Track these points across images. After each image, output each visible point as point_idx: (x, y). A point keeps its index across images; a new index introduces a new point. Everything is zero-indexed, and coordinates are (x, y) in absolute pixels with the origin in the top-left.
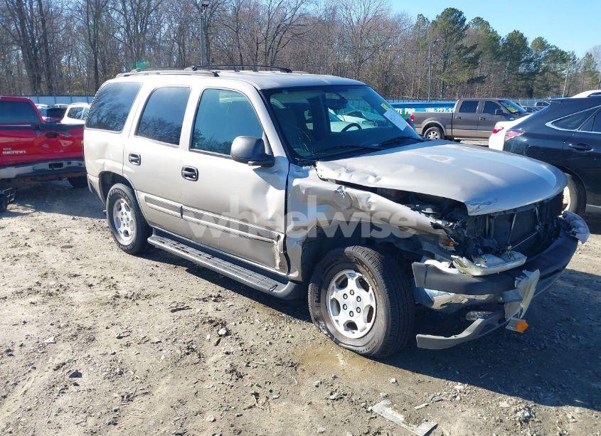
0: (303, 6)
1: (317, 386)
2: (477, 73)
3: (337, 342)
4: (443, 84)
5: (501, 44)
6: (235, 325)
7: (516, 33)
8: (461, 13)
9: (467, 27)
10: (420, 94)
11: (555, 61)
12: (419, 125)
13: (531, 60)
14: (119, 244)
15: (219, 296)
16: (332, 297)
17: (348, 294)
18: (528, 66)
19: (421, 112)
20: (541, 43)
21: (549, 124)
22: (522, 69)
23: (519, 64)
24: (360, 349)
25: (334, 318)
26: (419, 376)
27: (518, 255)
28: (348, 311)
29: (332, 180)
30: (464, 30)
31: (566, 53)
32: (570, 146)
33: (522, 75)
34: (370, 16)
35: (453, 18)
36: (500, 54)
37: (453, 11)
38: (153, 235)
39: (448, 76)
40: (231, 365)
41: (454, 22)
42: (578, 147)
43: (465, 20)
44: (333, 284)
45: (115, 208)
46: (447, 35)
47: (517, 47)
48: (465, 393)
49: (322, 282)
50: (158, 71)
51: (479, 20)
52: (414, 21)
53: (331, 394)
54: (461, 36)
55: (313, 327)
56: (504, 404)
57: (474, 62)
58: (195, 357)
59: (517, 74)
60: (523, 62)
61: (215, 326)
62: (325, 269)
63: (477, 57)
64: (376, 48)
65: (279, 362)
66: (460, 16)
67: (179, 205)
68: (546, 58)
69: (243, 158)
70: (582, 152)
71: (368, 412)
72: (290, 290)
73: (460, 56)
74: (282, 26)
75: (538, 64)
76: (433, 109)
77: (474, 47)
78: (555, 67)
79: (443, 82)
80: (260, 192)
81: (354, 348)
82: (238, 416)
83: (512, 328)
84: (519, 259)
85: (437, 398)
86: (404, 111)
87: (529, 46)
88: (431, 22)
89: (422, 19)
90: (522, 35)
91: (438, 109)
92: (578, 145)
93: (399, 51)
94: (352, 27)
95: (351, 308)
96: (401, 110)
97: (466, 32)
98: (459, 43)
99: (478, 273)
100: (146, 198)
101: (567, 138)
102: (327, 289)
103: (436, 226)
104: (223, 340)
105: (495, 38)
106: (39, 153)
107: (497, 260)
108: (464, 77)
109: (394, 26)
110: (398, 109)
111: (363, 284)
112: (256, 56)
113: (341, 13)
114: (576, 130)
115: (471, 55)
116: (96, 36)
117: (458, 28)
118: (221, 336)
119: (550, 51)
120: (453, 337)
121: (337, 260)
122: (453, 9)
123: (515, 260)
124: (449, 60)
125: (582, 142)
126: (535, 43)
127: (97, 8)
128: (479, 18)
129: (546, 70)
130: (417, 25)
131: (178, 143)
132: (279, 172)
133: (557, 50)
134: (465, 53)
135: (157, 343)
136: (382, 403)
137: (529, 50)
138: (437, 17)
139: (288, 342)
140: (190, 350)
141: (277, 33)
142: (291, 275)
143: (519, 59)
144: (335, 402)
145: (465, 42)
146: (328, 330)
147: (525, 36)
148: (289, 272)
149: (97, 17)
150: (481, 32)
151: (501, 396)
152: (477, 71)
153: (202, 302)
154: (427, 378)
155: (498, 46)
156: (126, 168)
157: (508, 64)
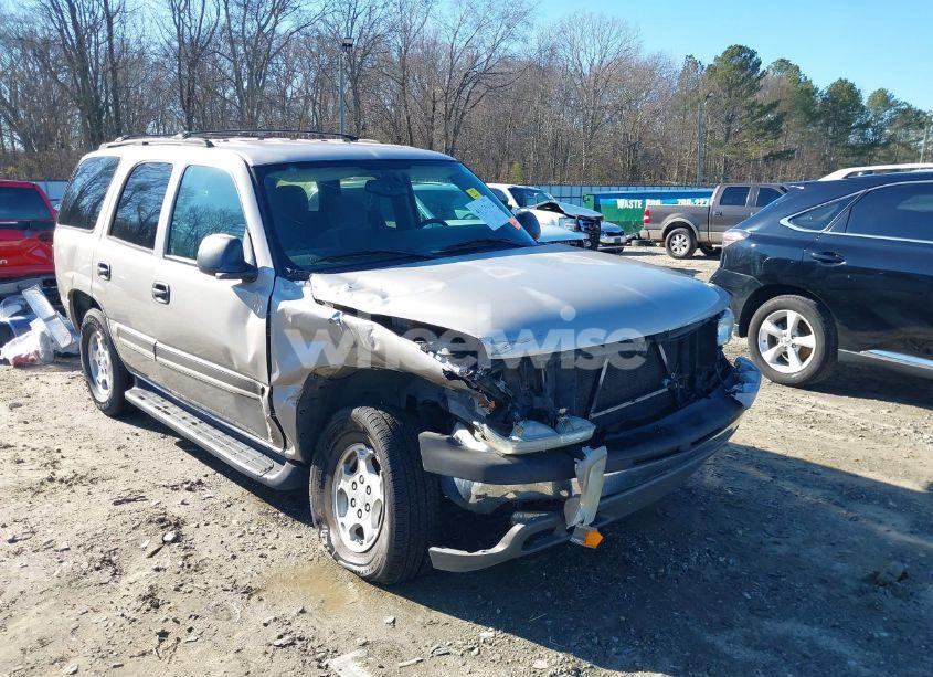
0: (503, 44)
1: (266, 625)
2: (782, 144)
3: (337, 558)
4: (726, 162)
5: (819, 100)
6: (198, 526)
7: (843, 82)
8: (753, 54)
9: (764, 74)
10: (687, 178)
11: (906, 126)
12: (656, 225)
13: (867, 125)
14: (96, 401)
15: (200, 482)
16: (340, 486)
17: (358, 482)
18: (863, 134)
19: (669, 204)
20: (883, 99)
21: (784, 222)
22: (853, 139)
23: (848, 132)
24: (362, 569)
25: (340, 520)
26: (436, 615)
27: (578, 422)
28: (356, 509)
29: (330, 303)
30: (759, 78)
31: (925, 113)
32: (812, 257)
33: (852, 147)
34: (609, 58)
35: (741, 61)
36: (818, 116)
37: (742, 49)
38: (134, 388)
39: (733, 150)
40: (152, 587)
41: (742, 67)
42: (824, 257)
43: (760, 63)
44: (341, 466)
45: (91, 346)
46: (730, 86)
47: (844, 106)
48: (491, 644)
49: (326, 464)
50: (145, 140)
51: (783, 64)
52: (679, 65)
53: (280, 637)
54: (753, 88)
55: (313, 533)
56: (540, 664)
57: (774, 128)
58: (106, 574)
59: (845, 147)
60: (854, 128)
61: (162, 528)
62: (330, 442)
63: (779, 119)
64: (618, 108)
65: (229, 586)
66: (750, 58)
67: (153, 341)
68: (892, 122)
69: (210, 268)
70: (829, 265)
71: (320, 667)
72: (286, 474)
73: (753, 119)
74: (470, 76)
75: (879, 131)
76: (689, 200)
77: (774, 105)
78: (907, 136)
79: (726, 158)
80: (239, 320)
81: (355, 568)
82: (115, 667)
83: (578, 541)
84: (581, 429)
85: (442, 650)
86: (643, 204)
87: (865, 102)
88: (706, 67)
89: (692, 63)
90: (852, 86)
91: (697, 201)
92: (825, 254)
93: (656, 113)
94: (581, 75)
95: (359, 504)
96: (640, 201)
97: (762, 82)
98: (751, 99)
99: (509, 450)
100: (119, 330)
101: (808, 244)
102: (332, 475)
103: (451, 375)
104: (166, 549)
105: (809, 91)
106: (29, 264)
107: (543, 430)
108: (758, 151)
109: (647, 72)
110: (636, 201)
111: (375, 466)
112: (432, 120)
113: (564, 53)
114: (823, 231)
115: (770, 116)
116: (191, 92)
117: (749, 76)
118: (164, 542)
119: (899, 111)
120: (480, 553)
121: (343, 429)
122: (740, 47)
123: (574, 431)
124: (736, 126)
125: (829, 250)
126: (873, 98)
127: (193, 52)
128: (783, 60)
129: (892, 139)
130: (685, 72)
131: (152, 247)
132: (260, 290)
133: (910, 108)
134: (761, 114)
135: (62, 551)
136: (352, 655)
137: (863, 109)
138: (716, 59)
139: (261, 556)
140: (107, 562)
141: (463, 85)
142: (287, 452)
143: (848, 122)
144: (280, 650)
145: (762, 97)
146: (329, 540)
147: (857, 87)
148: (285, 447)
149: (192, 65)
150: (786, 82)
151: (543, 650)
152: (781, 140)
153: (169, 490)
154: (445, 617)
155: (813, 103)
156: (96, 285)
157: (831, 129)
